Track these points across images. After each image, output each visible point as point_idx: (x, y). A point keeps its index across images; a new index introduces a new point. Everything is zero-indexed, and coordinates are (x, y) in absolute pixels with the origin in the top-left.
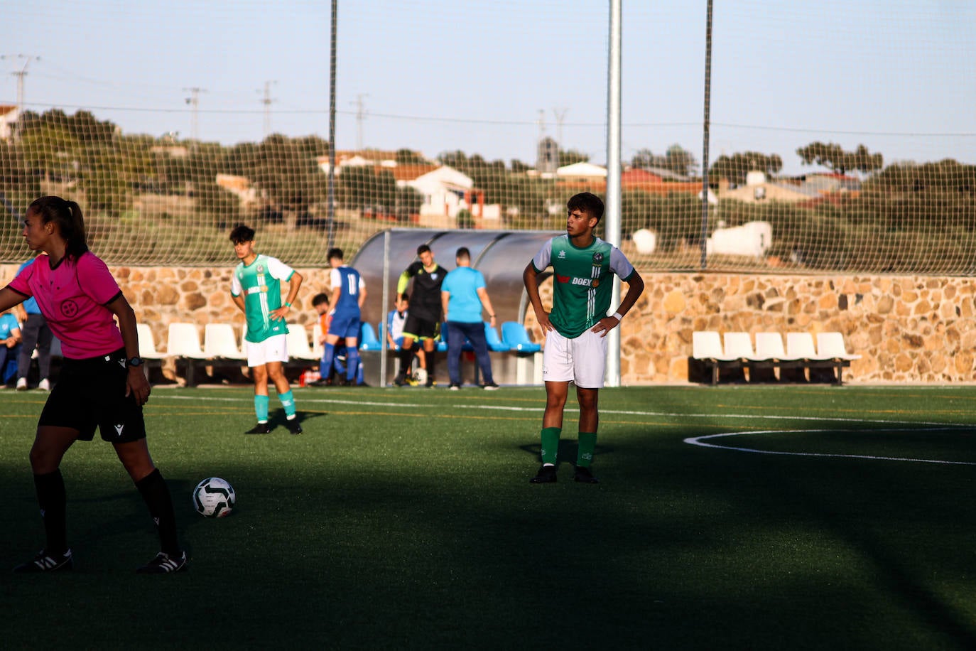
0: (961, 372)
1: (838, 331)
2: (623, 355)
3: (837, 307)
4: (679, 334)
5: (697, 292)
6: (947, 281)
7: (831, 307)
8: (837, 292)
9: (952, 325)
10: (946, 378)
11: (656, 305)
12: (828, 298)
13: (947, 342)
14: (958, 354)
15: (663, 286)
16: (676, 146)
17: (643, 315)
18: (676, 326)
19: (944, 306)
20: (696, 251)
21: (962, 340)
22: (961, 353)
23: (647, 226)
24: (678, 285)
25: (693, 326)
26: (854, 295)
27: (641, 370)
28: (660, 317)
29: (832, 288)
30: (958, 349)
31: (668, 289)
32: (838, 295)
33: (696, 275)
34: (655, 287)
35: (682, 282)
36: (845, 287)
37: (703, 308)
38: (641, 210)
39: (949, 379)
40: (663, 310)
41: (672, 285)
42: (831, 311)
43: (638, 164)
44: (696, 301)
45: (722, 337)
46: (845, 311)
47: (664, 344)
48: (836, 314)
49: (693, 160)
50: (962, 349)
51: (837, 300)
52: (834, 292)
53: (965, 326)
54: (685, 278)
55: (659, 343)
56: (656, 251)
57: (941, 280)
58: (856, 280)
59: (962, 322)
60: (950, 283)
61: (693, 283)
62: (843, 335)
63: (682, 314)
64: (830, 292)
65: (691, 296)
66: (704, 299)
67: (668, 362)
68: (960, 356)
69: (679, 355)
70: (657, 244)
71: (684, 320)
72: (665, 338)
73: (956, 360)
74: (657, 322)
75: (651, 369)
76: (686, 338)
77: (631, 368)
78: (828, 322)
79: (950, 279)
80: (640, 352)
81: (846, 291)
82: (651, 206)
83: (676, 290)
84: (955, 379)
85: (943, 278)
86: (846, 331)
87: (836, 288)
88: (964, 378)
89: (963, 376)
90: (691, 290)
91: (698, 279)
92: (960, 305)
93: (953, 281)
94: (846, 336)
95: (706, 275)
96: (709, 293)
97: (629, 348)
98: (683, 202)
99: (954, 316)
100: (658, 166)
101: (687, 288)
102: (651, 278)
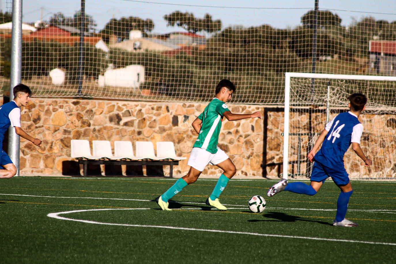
0: (254, 170)
1: (171, 141)
2: (21, 155)
3: (171, 124)
4: (62, 140)
5: (75, 112)
6: (246, 107)
7: (167, 124)
8: (171, 114)
9: (248, 138)
10: (244, 173)
11: (46, 120)
12: (165, 117)
13: (245, 149)
14: (252, 157)
15: (51, 108)
17: (36, 127)
18: (60, 135)
19: (243, 125)
21: (255, 148)
22: (254, 157)
23: (60, 66)
24: (61, 107)
25: (71, 136)
26: (183, 116)
27: (34, 166)
28: (48, 129)
29: (168, 111)
30: (252, 153)
31: (55, 110)
32: (172, 116)
33: (75, 100)
34: (46, 108)
35: (65, 105)
36: (176, 111)
37: (79, 123)
38: (55, 55)
39: (246, 174)
40: (50, 124)
41: (57, 107)
42: (167, 127)
44: (74, 118)
45: (91, 143)
46: (176, 127)
47: (51, 147)
48: (170, 129)
49: (92, 21)
50: (255, 154)
51: (171, 120)
52: (169, 113)
53: (257, 139)
54: (67, 102)
55: (48, 147)
57: (241, 107)
58: (184, 105)
59: (255, 136)
60: (247, 109)
61: (72, 106)
62: (174, 143)
63: (64, 127)
64: (167, 113)
65: (71, 115)
66: (79, 117)
67: (54, 160)
68: (254, 159)
71: (65, 131)
72: (52, 143)
73: (251, 161)
74: (47, 132)
75: (42, 165)
76: (66, 144)
77: (28, 164)
78: (165, 134)
79: (247, 106)
80: (34, 153)
81: (178, 113)
82: (62, 52)
83: (60, 110)
84: (250, 174)
85: (243, 106)
86: (177, 141)
87: (170, 111)
88: (256, 174)
89: (255, 172)
90: (71, 111)
91: (75, 103)
92: (254, 125)
93: (250, 107)
94: (176, 144)
95: (81, 101)
96: (83, 113)
97: (26, 150)
99: (250, 132)
100: (68, 25)
101: (68, 110)
102: (43, 102)
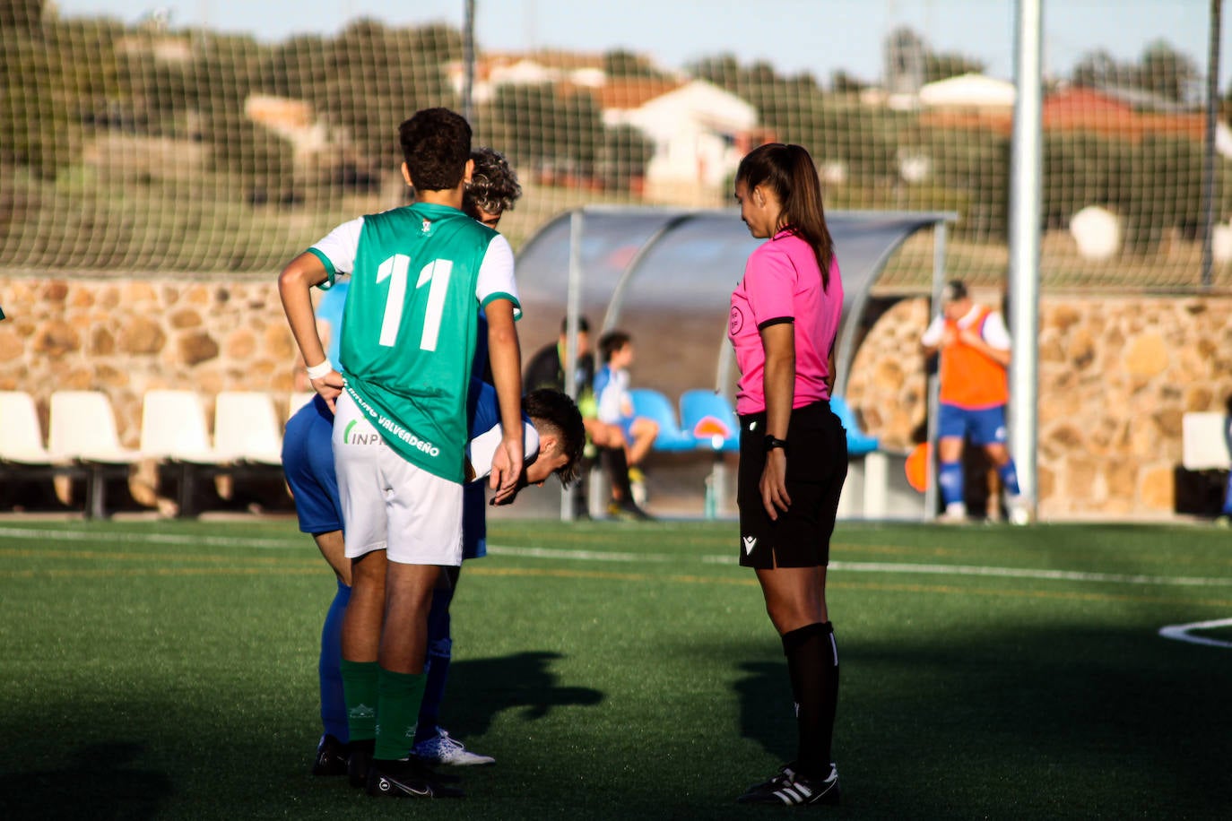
2: (1042, 460)
4: (1158, 419)
5: (1193, 335)
11: (1110, 361)
15: (1124, 325)
16: (1161, 44)
17: (1083, 382)
18: (1151, 402)
20: (1195, 253)
24: (1154, 321)
25: (1184, 403)
27: (1079, 489)
28: (1118, 384)
31: (1135, 330)
33: (1193, 301)
34: (1110, 325)
35: (1164, 315)
37: (1205, 367)
38: (1091, 171)
40: (1124, 371)
41: (1142, 322)
43: (1085, 79)
44: (1193, 354)
47: (1126, 440)
49: (1193, 71)
54: (1169, 308)
55: (1117, 436)
56: (1119, 255)
61: (1187, 319)
63: (1160, 381)
65: (1182, 343)
66: (1207, 349)
67: (1134, 475)
69: (1154, 459)
70: (1123, 241)
71: (1168, 392)
72: (1127, 427)
74: (1113, 394)
75: (1100, 487)
76: (1169, 427)
77: (1061, 485)
80: (1079, 454)
82: (1112, 165)
83: (1151, 332)
90: (1182, 332)
91: (1196, 311)
95: (1211, 302)
96: (1217, 337)
97: (1057, 447)
98: (1176, 156)
100: (1127, 83)
101: (1171, 327)
